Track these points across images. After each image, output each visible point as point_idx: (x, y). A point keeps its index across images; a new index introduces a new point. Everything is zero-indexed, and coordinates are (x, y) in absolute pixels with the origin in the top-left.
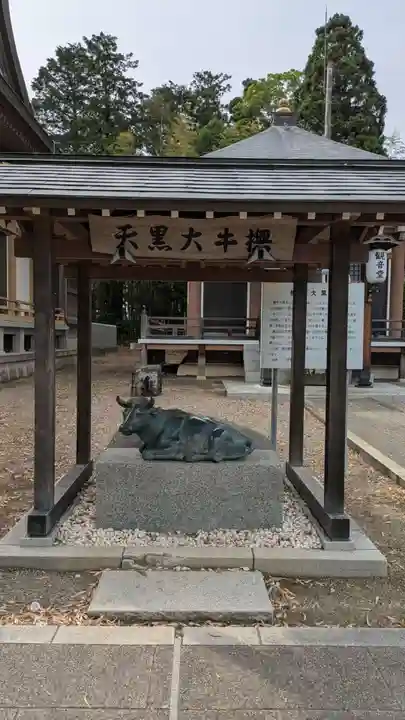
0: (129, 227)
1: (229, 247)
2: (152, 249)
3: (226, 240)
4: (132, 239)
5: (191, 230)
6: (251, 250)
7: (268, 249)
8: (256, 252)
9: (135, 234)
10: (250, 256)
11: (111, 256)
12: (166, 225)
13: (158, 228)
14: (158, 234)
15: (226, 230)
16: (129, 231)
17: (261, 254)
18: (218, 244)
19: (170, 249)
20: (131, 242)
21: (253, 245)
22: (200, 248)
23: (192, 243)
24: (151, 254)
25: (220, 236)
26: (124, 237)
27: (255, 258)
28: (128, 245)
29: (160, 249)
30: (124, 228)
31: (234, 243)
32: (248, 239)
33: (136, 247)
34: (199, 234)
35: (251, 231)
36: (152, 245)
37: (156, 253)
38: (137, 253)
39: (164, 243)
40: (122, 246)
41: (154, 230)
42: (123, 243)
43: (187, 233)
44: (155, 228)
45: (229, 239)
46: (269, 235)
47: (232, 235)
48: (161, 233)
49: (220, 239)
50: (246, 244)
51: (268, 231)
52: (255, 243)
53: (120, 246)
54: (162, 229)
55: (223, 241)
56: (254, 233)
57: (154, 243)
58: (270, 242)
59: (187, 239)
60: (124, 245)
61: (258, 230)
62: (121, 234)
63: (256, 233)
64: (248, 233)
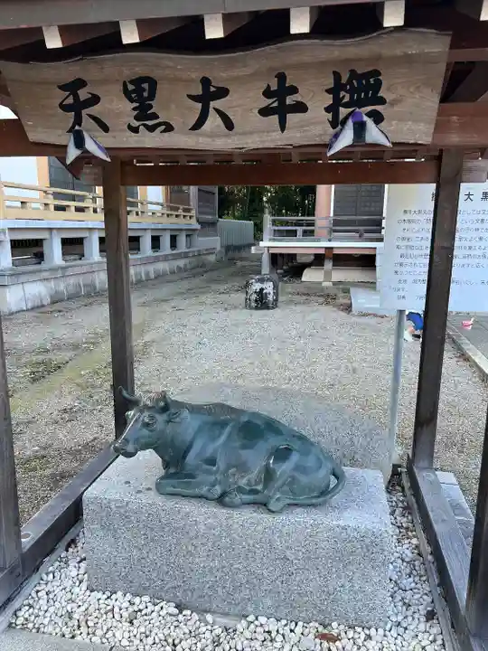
0: (81, 83)
1: (292, 118)
2: (135, 130)
3: (282, 102)
4: (94, 110)
5: (206, 82)
6: (337, 123)
7: (378, 118)
8: (350, 124)
9: (95, 100)
10: (336, 136)
11: (63, 149)
12: (154, 74)
13: (138, 81)
14: (142, 93)
15: (281, 77)
16: (83, 94)
17: (360, 129)
18: (265, 112)
19: (169, 128)
20: (90, 116)
21: (343, 112)
22: (229, 125)
23: (211, 110)
24: (132, 141)
25: (268, 93)
26: (77, 108)
27: (347, 138)
28: (87, 123)
29: (151, 129)
30: (75, 86)
31: (301, 108)
32: (329, 100)
33: (106, 129)
34: (223, 93)
35: (337, 76)
36: (135, 124)
37: (145, 138)
38: (110, 140)
39: (155, 116)
40: (77, 128)
41: (131, 87)
42: (78, 121)
43: (198, 91)
44: (132, 82)
45: (289, 100)
46: (378, 84)
47: (294, 90)
48: (146, 94)
49: (271, 101)
50: (327, 110)
51: (376, 73)
52: (346, 105)
53: (73, 127)
54: (146, 86)
55: (275, 104)
56: (344, 80)
57: (137, 118)
58: (382, 101)
59: (199, 106)
60: (80, 125)
61: (353, 72)
62: (70, 100)
63: (350, 81)
64: (330, 83)
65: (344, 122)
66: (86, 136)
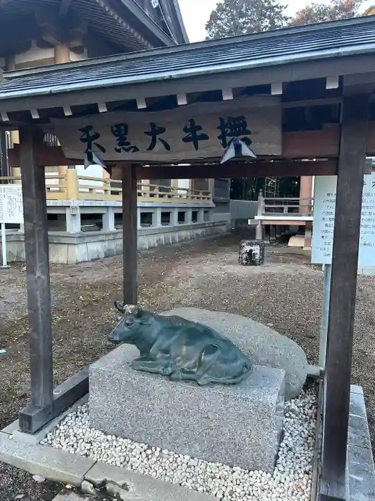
0: (90, 128)
1: (201, 143)
2: (119, 151)
3: (194, 134)
4: (97, 141)
5: (153, 125)
7: (248, 142)
8: (232, 145)
9: (97, 136)
10: (225, 152)
13: (118, 126)
14: (121, 133)
15: (192, 121)
16: (91, 133)
17: (238, 148)
18: (186, 140)
19: (136, 149)
20: (96, 144)
21: (228, 139)
22: (168, 147)
23: (157, 140)
25: (186, 130)
26: (89, 140)
28: (94, 147)
29: (127, 150)
30: (86, 129)
31: (205, 137)
32: (220, 133)
33: (104, 151)
34: (162, 130)
35: (221, 120)
36: (118, 147)
37: (124, 156)
38: (106, 157)
39: (128, 144)
40: (89, 150)
41: (115, 129)
42: (89, 147)
43: (150, 130)
44: (116, 126)
45: (198, 133)
46: (245, 124)
47: (200, 128)
48: (123, 132)
49: (188, 134)
50: (219, 138)
51: (242, 118)
52: (229, 135)
53: (87, 150)
54: (122, 128)
55: (191, 136)
56: (226, 121)
57: (119, 144)
58: (249, 133)
59: (151, 137)
60: (90, 149)
61: (230, 118)
62: (85, 137)
63: (229, 122)
64: (219, 124)
65: (230, 143)
66: (93, 154)
